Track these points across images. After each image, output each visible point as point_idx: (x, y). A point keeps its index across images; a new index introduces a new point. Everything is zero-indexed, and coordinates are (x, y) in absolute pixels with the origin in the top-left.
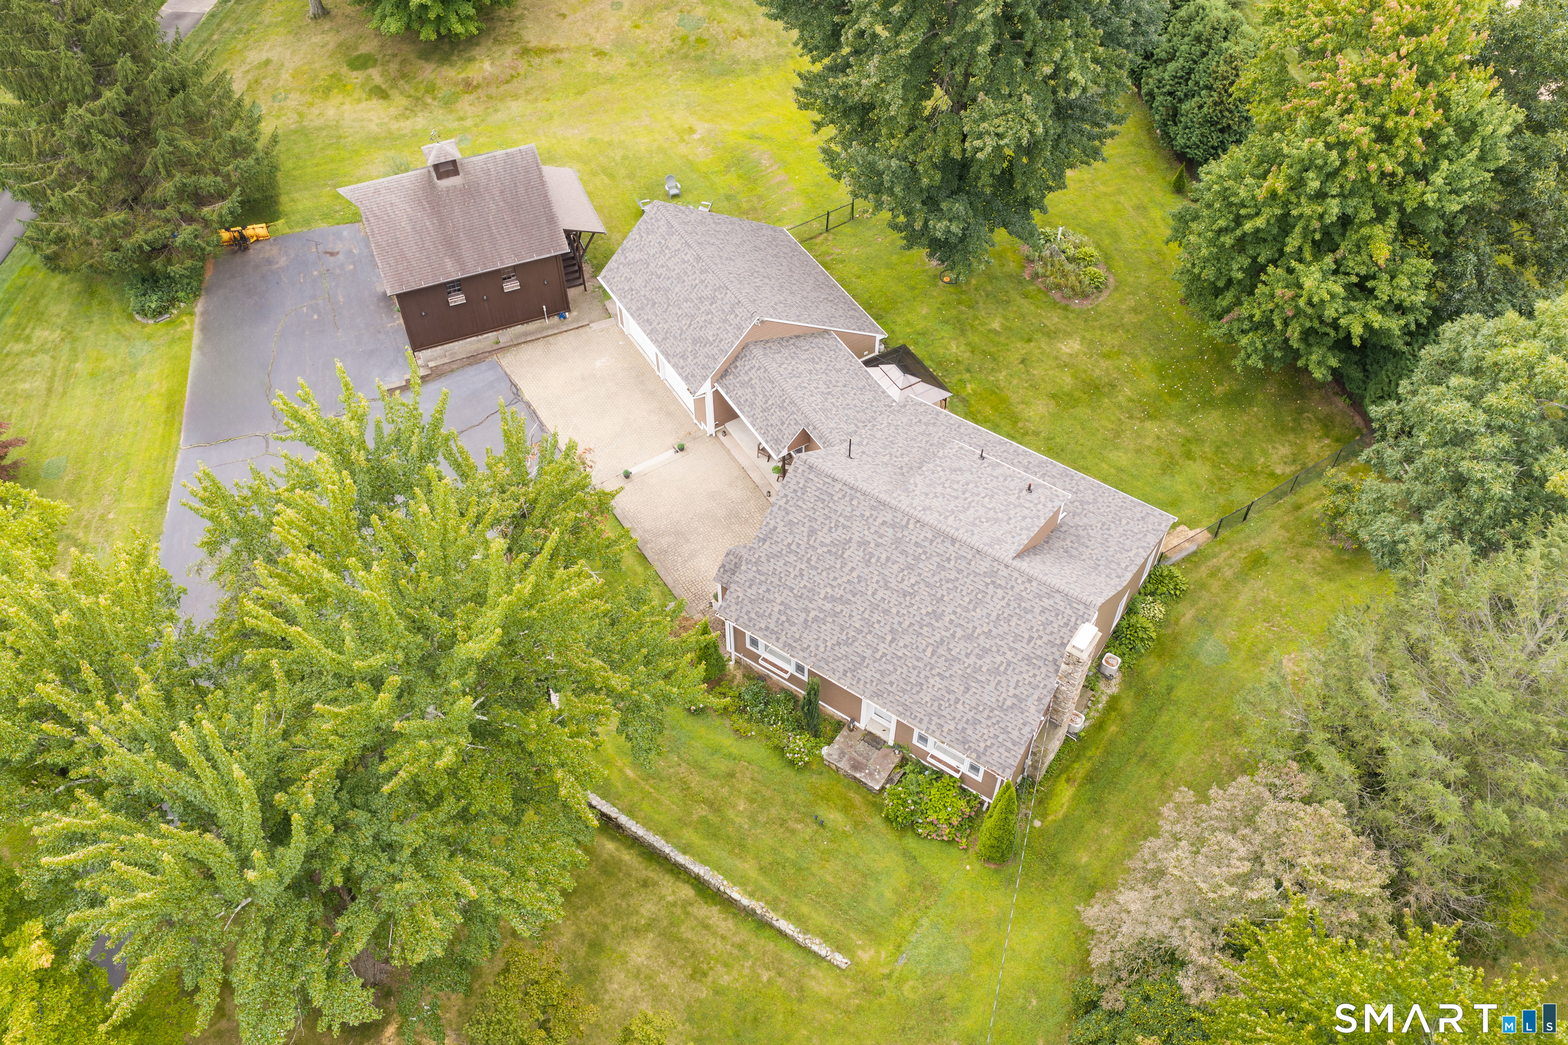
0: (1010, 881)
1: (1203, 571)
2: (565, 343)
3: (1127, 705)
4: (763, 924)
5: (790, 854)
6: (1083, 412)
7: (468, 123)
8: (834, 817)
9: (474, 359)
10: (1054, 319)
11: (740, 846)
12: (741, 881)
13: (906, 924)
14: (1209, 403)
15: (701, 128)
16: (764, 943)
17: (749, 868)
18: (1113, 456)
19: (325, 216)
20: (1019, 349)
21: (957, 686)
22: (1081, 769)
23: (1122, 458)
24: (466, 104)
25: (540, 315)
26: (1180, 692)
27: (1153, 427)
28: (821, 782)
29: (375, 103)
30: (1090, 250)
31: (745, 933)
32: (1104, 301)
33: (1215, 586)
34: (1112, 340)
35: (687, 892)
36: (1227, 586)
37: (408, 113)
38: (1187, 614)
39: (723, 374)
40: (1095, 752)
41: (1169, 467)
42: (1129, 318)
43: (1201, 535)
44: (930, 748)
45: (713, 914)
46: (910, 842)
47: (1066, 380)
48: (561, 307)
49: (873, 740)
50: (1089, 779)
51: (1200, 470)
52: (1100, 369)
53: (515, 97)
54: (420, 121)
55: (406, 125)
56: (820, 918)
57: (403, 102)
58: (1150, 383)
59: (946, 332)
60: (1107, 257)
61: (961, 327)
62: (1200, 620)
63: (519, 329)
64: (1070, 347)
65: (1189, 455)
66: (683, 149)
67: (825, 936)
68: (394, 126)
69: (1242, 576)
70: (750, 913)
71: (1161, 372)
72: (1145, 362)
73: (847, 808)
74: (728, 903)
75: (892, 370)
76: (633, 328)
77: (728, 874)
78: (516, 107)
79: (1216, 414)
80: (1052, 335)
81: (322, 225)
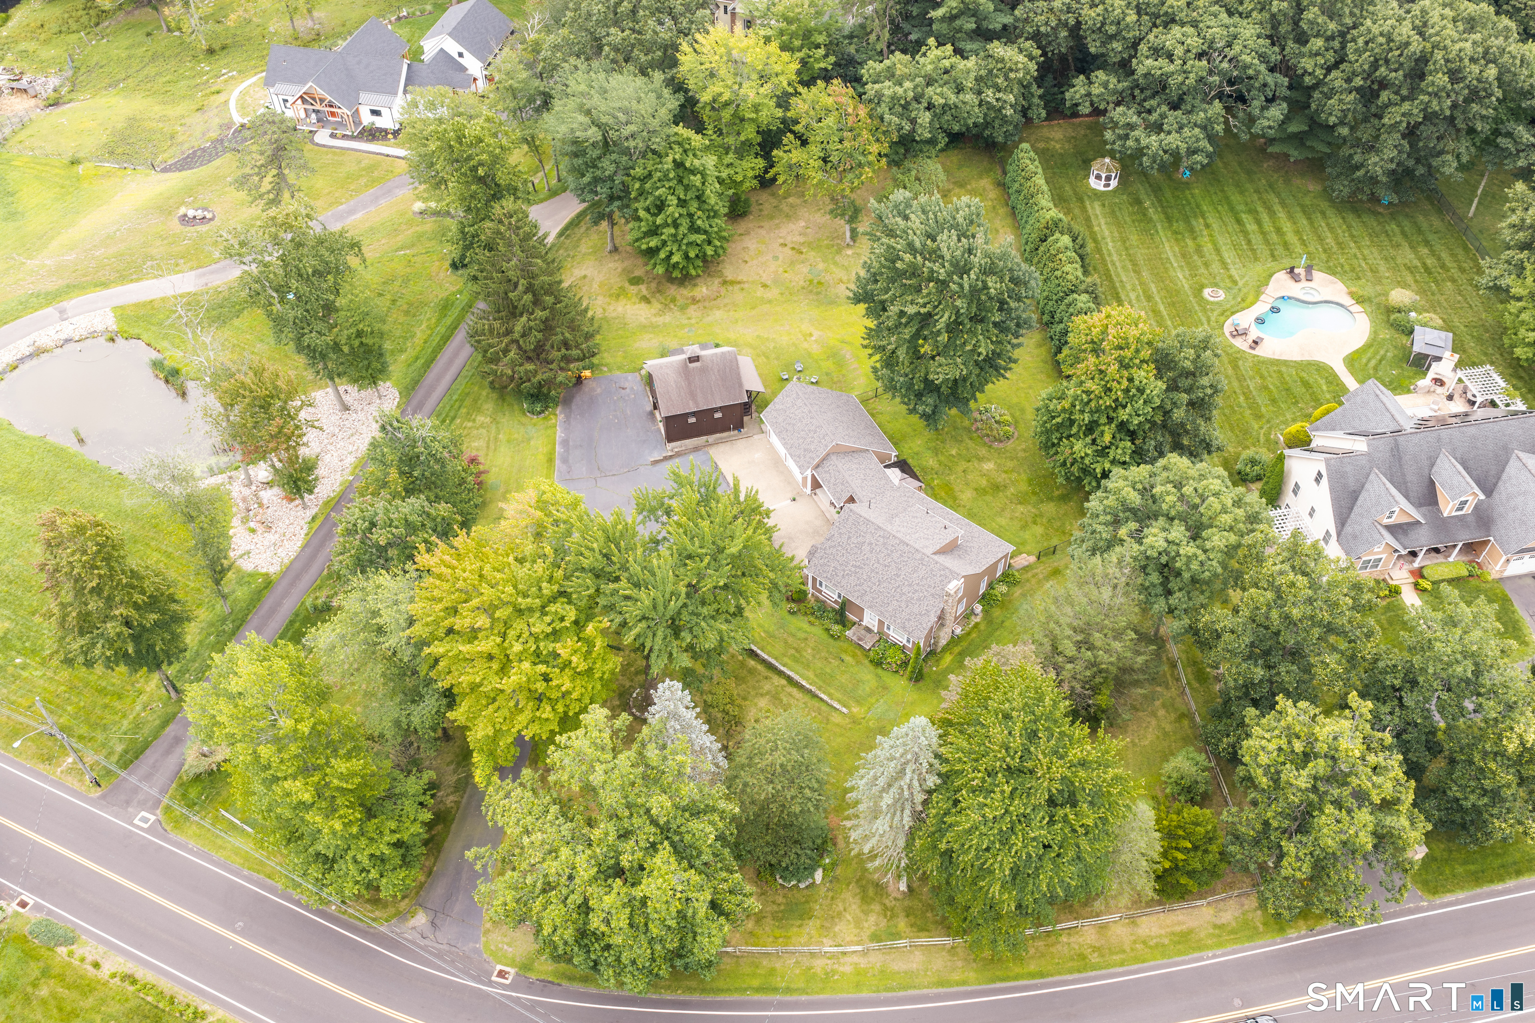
0: (919, 689)
1: (1030, 575)
2: (741, 444)
3: (982, 627)
4: (815, 696)
5: (828, 670)
6: (988, 498)
7: (693, 321)
8: (848, 659)
9: (696, 449)
10: (983, 451)
11: (807, 666)
12: (807, 679)
13: (873, 700)
14: (1050, 499)
15: (816, 334)
16: (815, 703)
17: (811, 675)
18: (999, 520)
19: (619, 368)
20: (963, 465)
21: (903, 605)
22: (957, 650)
23: (1003, 521)
24: (692, 311)
25: (729, 429)
26: (1007, 624)
27: (1021, 508)
28: (845, 645)
29: (643, 305)
30: (1008, 418)
31: (807, 698)
32: (1010, 445)
33: (1033, 581)
34: (1010, 464)
35: (784, 682)
36: (1039, 582)
37: (661, 313)
38: (1017, 591)
39: (817, 467)
40: (964, 644)
41: (1024, 527)
42: (1021, 454)
43: (1032, 559)
44: (891, 633)
45: (794, 691)
46: (879, 671)
47: (984, 482)
48: (739, 426)
49: (868, 630)
50: (960, 654)
51: (1039, 530)
52: (1001, 478)
53: (719, 308)
54: (667, 318)
55: (660, 320)
56: (838, 695)
57: (659, 306)
58: (1024, 487)
59: (928, 454)
60: (1016, 422)
61: (936, 452)
62: (1024, 595)
63: (718, 435)
64: (989, 466)
65: (1035, 523)
66: (805, 345)
67: (839, 701)
68: (654, 320)
69: (1047, 578)
70: (809, 691)
71: (1030, 482)
72: (1024, 477)
73: (854, 656)
74: (801, 687)
75: (897, 471)
76: (774, 440)
77: (801, 676)
78: (718, 314)
79: (1052, 504)
80: (981, 459)
81: (618, 373)
